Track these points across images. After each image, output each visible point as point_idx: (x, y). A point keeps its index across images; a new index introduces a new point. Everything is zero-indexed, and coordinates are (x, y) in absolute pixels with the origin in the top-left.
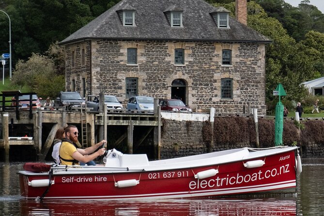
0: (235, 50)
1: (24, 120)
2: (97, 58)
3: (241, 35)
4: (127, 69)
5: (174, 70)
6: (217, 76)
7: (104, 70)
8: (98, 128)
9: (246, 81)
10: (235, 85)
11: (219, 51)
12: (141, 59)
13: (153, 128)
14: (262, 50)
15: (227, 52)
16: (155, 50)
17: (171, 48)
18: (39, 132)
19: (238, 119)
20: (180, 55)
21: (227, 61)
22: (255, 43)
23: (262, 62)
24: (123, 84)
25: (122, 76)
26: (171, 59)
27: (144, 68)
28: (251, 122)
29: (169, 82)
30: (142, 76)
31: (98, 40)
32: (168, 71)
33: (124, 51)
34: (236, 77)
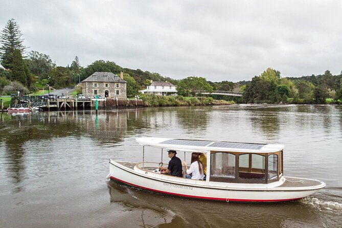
0: (119, 84)
1: (55, 101)
2: (87, 86)
3: (121, 81)
4: (94, 88)
5: (105, 88)
6: (115, 90)
7: (89, 88)
8: (75, 103)
9: (122, 91)
10: (119, 92)
11: (116, 84)
12: (98, 86)
13: (90, 103)
14: (126, 84)
15: (118, 85)
16: (101, 84)
17: (105, 84)
18: (58, 104)
19: (113, 100)
20: (107, 85)
21: (118, 87)
22: (124, 83)
23: (126, 87)
24: (94, 91)
25: (93, 90)
26: (105, 86)
27: (98, 88)
28: (116, 100)
29: (104, 91)
30: (98, 90)
31: (88, 82)
32: (104, 89)
33: (94, 84)
34: (120, 90)
